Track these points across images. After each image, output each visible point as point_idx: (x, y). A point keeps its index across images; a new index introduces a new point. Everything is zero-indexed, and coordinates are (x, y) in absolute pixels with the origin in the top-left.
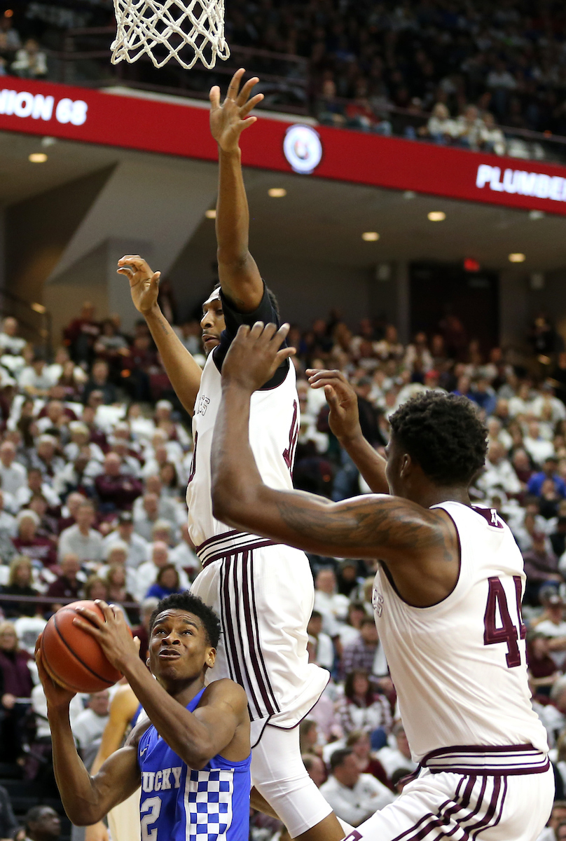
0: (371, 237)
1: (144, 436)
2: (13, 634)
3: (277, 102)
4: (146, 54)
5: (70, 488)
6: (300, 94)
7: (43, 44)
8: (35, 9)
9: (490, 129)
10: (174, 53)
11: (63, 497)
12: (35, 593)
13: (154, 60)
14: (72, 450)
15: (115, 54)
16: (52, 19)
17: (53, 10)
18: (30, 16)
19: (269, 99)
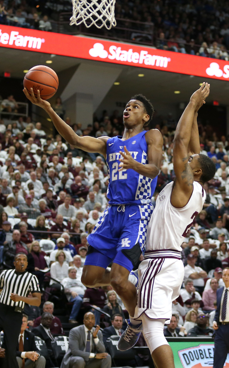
0: (177, 92)
1: (90, 169)
2: (38, 245)
3: (141, 41)
4: (83, 22)
5: (60, 189)
6: (150, 37)
7: (50, 17)
8: (48, 4)
9: (223, 52)
10: (94, 22)
11: (58, 193)
12: (47, 229)
13: (86, 25)
14: (61, 175)
15: (72, 22)
16: (55, 9)
17: (55, 5)
18: (46, 7)
19: (138, 39)
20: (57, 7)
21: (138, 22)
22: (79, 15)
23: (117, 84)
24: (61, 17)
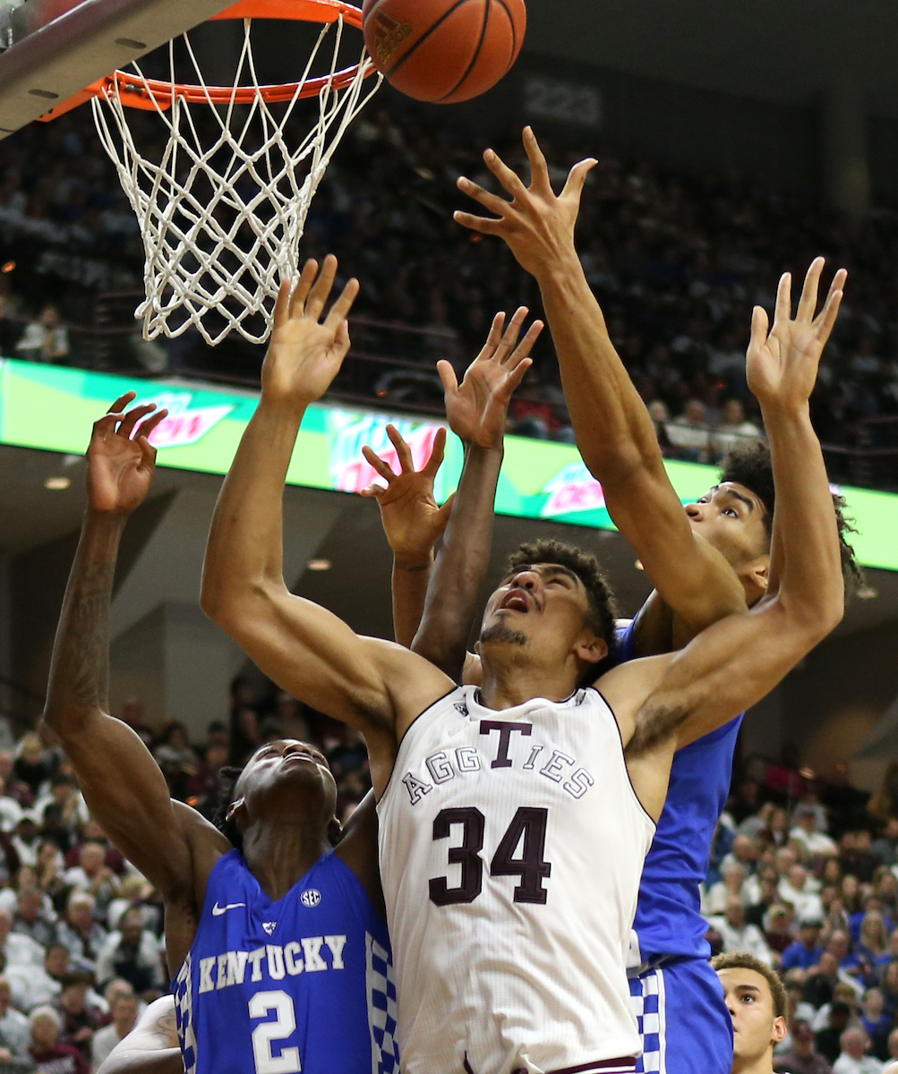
4: (193, 325)
13: (206, 334)
15: (149, 326)
16: (75, 276)
17: (76, 261)
18: (41, 269)
19: (400, 393)
20: (83, 270)
21: (398, 326)
22: (174, 298)
23: (320, 565)
24: (101, 309)
